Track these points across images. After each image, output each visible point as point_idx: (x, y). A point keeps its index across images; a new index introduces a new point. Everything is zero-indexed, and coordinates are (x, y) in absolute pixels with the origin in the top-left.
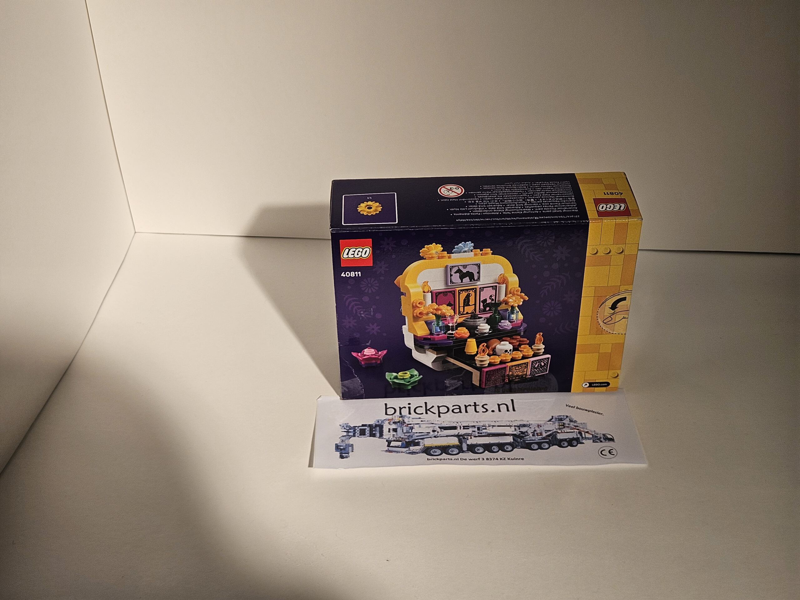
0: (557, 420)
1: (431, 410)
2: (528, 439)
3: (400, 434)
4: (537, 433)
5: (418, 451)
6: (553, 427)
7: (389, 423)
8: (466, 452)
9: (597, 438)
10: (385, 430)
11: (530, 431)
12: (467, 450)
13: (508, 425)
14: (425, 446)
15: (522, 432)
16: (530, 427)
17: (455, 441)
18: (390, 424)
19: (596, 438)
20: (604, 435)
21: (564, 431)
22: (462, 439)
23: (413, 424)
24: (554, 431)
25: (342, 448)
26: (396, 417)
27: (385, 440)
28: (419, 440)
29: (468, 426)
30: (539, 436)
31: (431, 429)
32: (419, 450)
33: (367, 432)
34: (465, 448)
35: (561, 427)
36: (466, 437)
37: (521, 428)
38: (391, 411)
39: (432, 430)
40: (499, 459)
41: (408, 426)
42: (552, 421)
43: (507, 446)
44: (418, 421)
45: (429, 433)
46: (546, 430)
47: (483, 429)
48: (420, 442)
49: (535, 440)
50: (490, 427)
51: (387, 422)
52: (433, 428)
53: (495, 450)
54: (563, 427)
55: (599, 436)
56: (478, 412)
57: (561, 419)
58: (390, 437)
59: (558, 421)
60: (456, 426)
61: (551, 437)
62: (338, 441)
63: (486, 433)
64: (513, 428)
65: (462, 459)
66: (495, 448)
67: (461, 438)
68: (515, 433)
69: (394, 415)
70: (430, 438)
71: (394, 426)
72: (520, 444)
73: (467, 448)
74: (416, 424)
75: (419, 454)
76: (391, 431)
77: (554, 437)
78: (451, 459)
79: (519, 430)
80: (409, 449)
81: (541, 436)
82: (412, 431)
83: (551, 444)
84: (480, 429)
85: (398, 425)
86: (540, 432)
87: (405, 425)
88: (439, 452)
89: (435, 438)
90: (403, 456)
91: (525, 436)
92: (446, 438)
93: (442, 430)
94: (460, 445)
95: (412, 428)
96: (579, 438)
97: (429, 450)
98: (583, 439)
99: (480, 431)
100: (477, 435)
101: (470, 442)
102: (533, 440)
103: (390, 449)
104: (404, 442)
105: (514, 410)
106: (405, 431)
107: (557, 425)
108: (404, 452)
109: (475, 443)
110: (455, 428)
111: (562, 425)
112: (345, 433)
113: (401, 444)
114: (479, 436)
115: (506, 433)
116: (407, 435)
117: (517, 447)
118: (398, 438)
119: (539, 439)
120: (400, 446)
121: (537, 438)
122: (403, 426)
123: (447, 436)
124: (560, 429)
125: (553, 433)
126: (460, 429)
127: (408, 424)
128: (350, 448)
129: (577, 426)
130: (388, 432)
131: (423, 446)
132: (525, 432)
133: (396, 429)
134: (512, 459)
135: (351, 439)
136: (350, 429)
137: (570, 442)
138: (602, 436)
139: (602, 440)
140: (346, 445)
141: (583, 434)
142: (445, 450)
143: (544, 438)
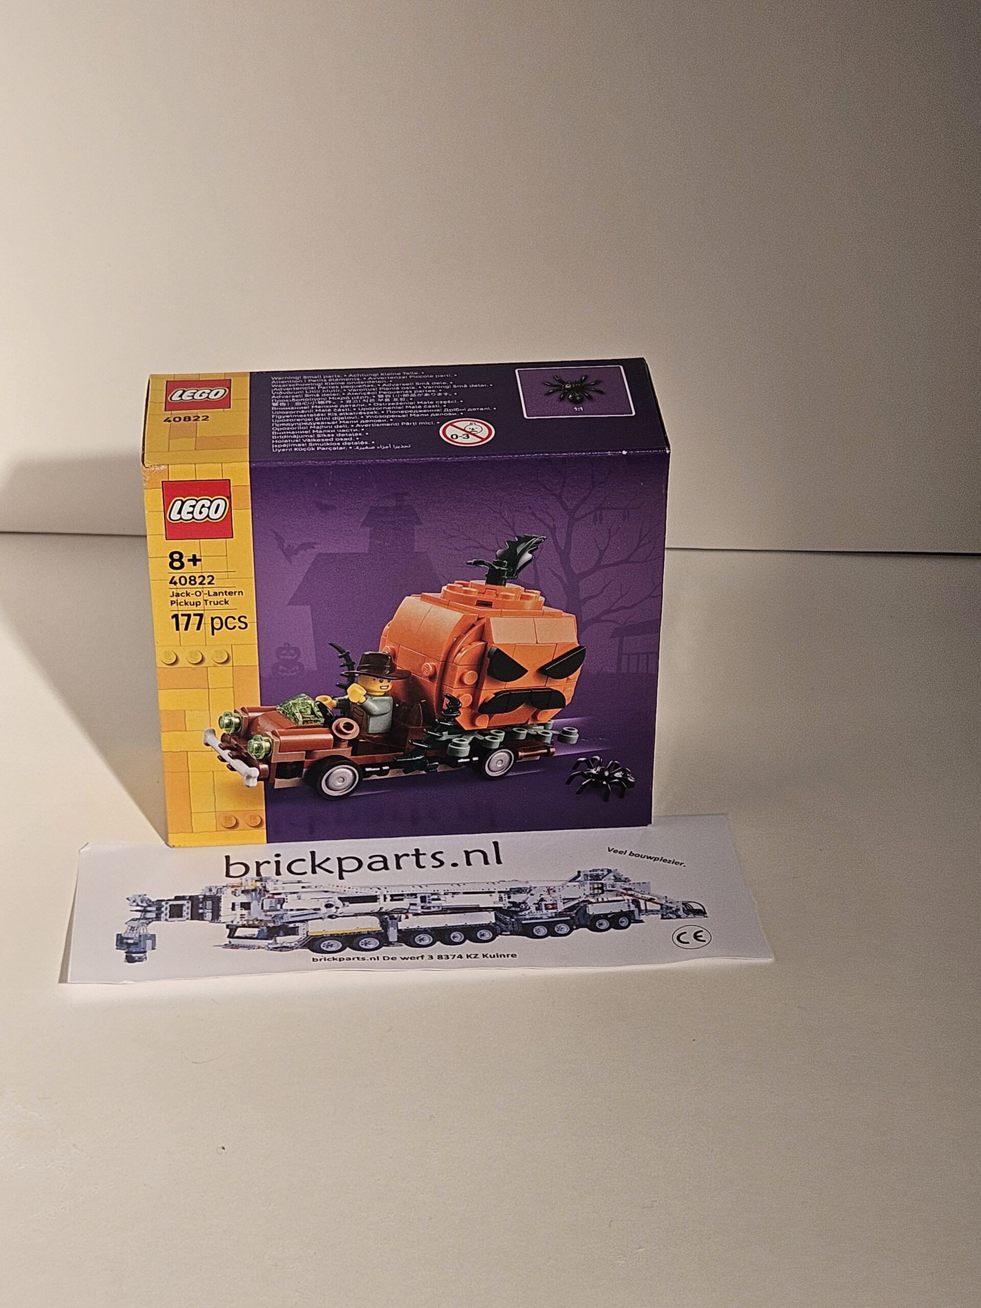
0: (589, 878)
1: (323, 866)
2: (527, 917)
3: (256, 911)
4: (546, 905)
5: (293, 944)
6: (580, 892)
7: (234, 893)
8: (396, 943)
9: (671, 911)
10: (225, 905)
11: (531, 901)
12: (398, 942)
13: (487, 890)
14: (309, 934)
15: (514, 904)
16: (532, 892)
17: (374, 924)
18: (235, 895)
19: (668, 911)
20: (685, 904)
21: (603, 899)
22: (388, 919)
23: (285, 893)
24: (581, 900)
25: (130, 941)
26: (250, 881)
27: (225, 925)
28: (297, 924)
29: (402, 895)
30: (550, 911)
31: (324, 902)
32: (297, 943)
33: (186, 911)
34: (393, 935)
35: (596, 891)
36: (396, 916)
37: (512, 895)
38: (236, 870)
39: (324, 904)
40: (464, 956)
41: (273, 898)
42: (579, 882)
43: (483, 932)
44: (297, 888)
45: (319, 909)
46: (564, 899)
47: (434, 900)
48: (298, 927)
49: (541, 918)
50: (447, 896)
51: (230, 890)
52: (326, 900)
53: (456, 940)
54: (600, 891)
55: (674, 906)
56: (424, 867)
57: (598, 876)
58: (235, 918)
59: (591, 880)
60: (376, 896)
61: (575, 911)
62: (123, 930)
63: (438, 907)
64: (496, 896)
65: (386, 958)
66: (458, 936)
67: (385, 918)
68: (500, 905)
69: (244, 877)
70: (320, 920)
71: (244, 899)
72: (509, 927)
73: (398, 937)
74: (291, 893)
75: (295, 951)
76: (238, 908)
77: (582, 911)
78: (364, 959)
79: (507, 900)
80: (275, 941)
81: (554, 911)
82: (281, 907)
83: (573, 925)
84: (427, 901)
85: (252, 897)
86: (551, 902)
87: (267, 896)
88: (338, 945)
89: (330, 919)
90: (262, 954)
91: (521, 911)
92: (354, 918)
93: (347, 903)
94: (383, 931)
95: (282, 902)
96: (632, 912)
97: (316, 944)
98: (641, 914)
99: (426, 904)
100: (419, 912)
101: (404, 924)
102: (537, 919)
103: (234, 941)
104: (265, 928)
105: (499, 862)
106: (266, 908)
107: (587, 888)
108: (264, 948)
109: (415, 927)
110: (374, 899)
111: (598, 888)
112: (139, 913)
113: (257, 933)
114: (425, 914)
115: (481, 906)
116: (271, 916)
117: (504, 933)
118: (252, 920)
119: (550, 915)
120: (255, 936)
121: (545, 915)
122: (262, 898)
123: (356, 915)
124: (594, 895)
125: (578, 904)
126: (385, 901)
127: (274, 894)
128: (149, 942)
129: (630, 889)
130: (231, 910)
131: (306, 935)
132: (520, 903)
133: (249, 904)
134: (490, 956)
135: (150, 925)
136: (149, 906)
137: (615, 921)
138: (681, 907)
139: (681, 913)
140: (140, 936)
141: (642, 903)
142: (351, 941)
143: (560, 915)
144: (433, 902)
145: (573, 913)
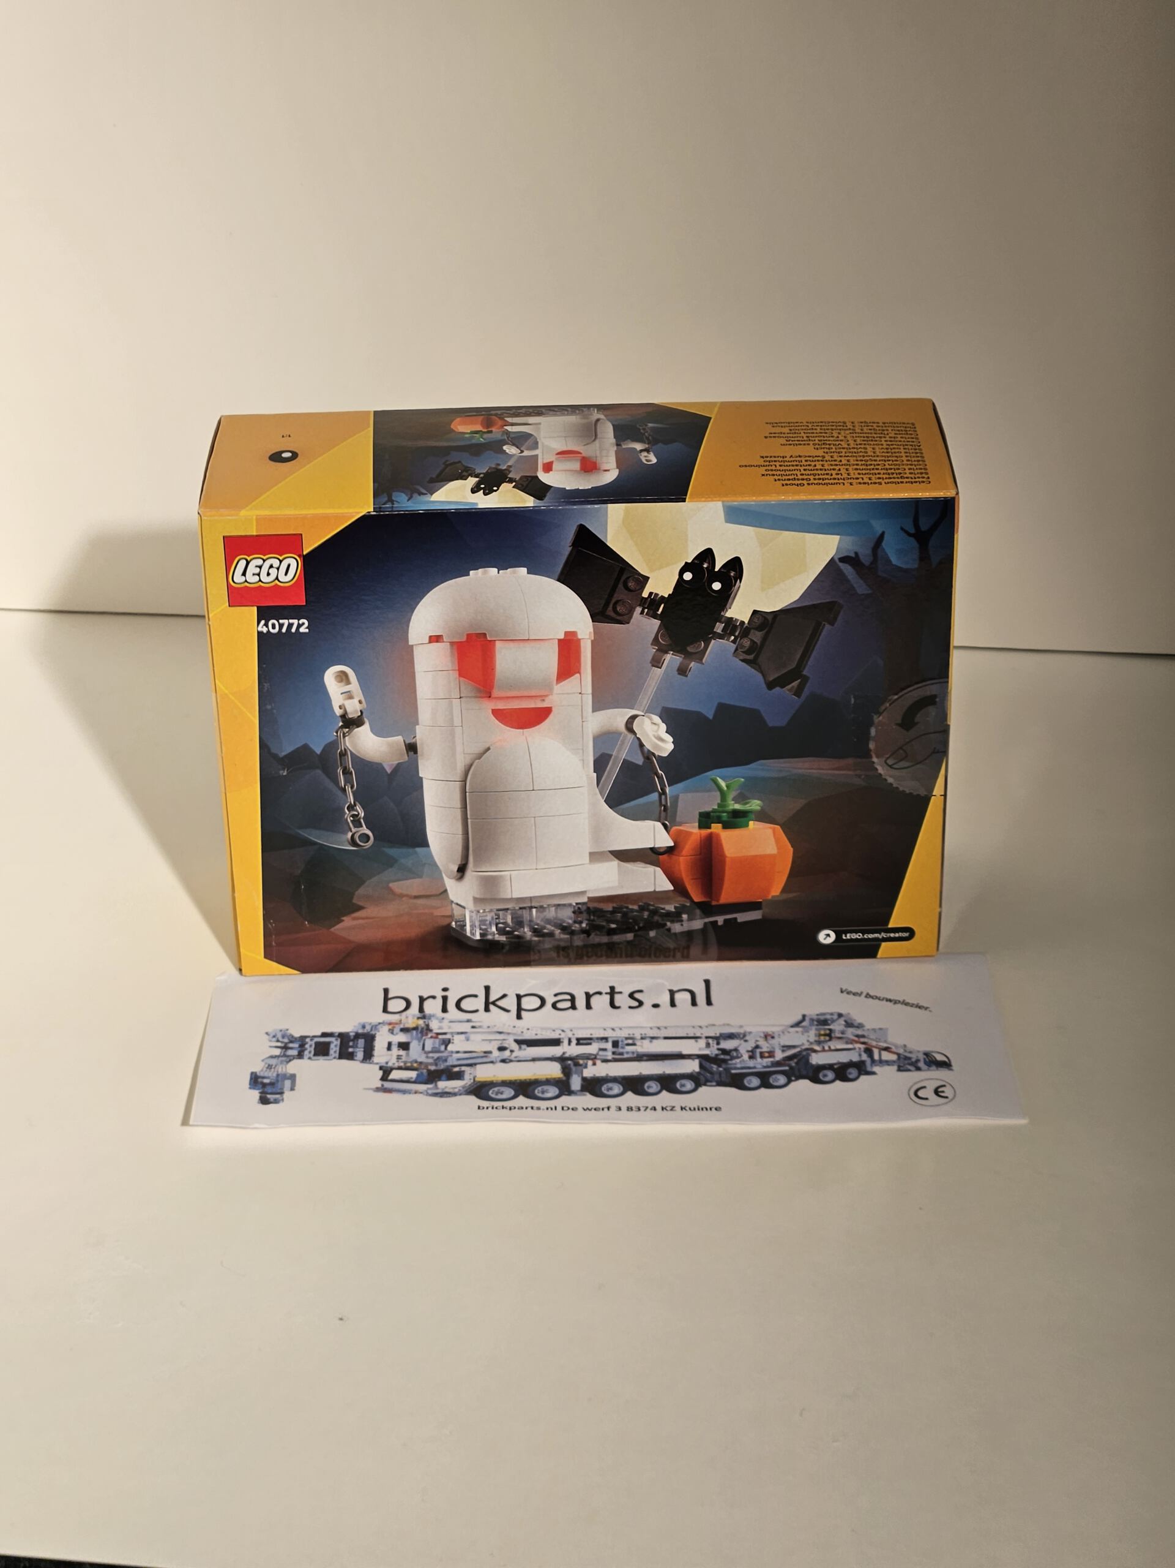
0: (815, 1023)
1: (498, 1003)
2: (739, 1066)
3: (415, 1053)
4: (761, 1053)
5: (456, 1090)
6: (801, 1039)
7: (391, 1031)
8: (578, 1093)
9: (910, 1062)
10: (380, 1044)
11: (744, 1048)
12: (581, 1090)
13: (692, 1035)
14: (477, 1079)
15: (724, 1051)
16: (745, 1039)
17: (554, 1070)
18: (392, 1033)
19: (906, 1062)
20: (927, 1054)
21: (829, 1047)
22: (572, 1066)
23: (452, 1033)
24: (804, 1047)
25: (266, 1081)
26: (411, 1018)
27: (377, 1067)
28: (463, 1068)
29: (590, 1039)
30: (765, 1060)
31: (496, 1044)
32: (461, 1089)
33: (334, 1049)
34: (576, 1084)
35: (822, 1038)
36: (581, 1062)
37: (721, 1041)
38: (396, 1005)
39: (496, 1047)
40: (659, 1108)
41: (436, 1038)
42: (803, 1027)
43: (683, 1081)
44: (466, 1027)
45: (490, 1052)
46: (783, 1047)
47: (628, 1045)
48: (464, 1071)
49: (754, 1068)
50: (644, 1041)
51: (386, 1028)
52: (500, 1042)
53: (650, 1091)
54: (827, 1038)
55: (914, 1057)
56: (619, 1007)
57: (825, 1020)
58: (391, 1060)
59: (817, 1025)
60: (559, 1039)
61: (795, 1060)
62: (258, 1068)
63: (633, 1053)
64: (702, 1043)
65: (565, 1108)
66: (654, 1086)
67: (569, 1064)
68: (706, 1052)
69: (404, 1014)
70: (491, 1065)
71: (403, 1038)
72: (717, 1077)
73: (582, 1086)
74: (459, 1033)
75: (458, 1097)
76: (395, 1048)
77: (803, 1060)
78: (539, 1108)
79: (716, 1047)
80: (436, 1085)
81: (772, 1059)
82: (446, 1049)
83: (792, 1075)
84: (620, 1046)
85: (412, 1036)
86: (768, 1050)
87: (429, 1035)
88: (509, 1092)
89: (502, 1064)
90: (420, 1100)
91: (731, 1059)
92: (531, 1063)
93: (524, 1047)
94: (564, 1078)
95: (447, 1043)
96: (863, 1063)
97: (484, 1090)
98: (873, 1065)
99: (618, 1049)
100: (610, 1056)
101: (590, 1072)
102: (749, 1068)
103: (387, 1085)
104: (425, 1071)
105: (709, 1003)
106: (428, 1048)
107: (812, 1035)
108: (421, 1093)
109: (604, 1075)
110: (556, 1042)
111: (825, 1035)
112: (279, 1050)
113: (415, 1077)
114: (615, 1060)
115: (684, 1053)
116: (433, 1057)
117: (708, 1084)
118: (411, 1062)
119: (765, 1065)
120: (413, 1080)
121: (760, 1064)
122: (424, 1038)
123: (534, 1060)
124: (819, 1043)
125: (800, 1052)
126: (569, 1044)
127: (438, 1034)
128: (288, 1082)
129: (863, 1036)
130: (386, 1050)
131: (472, 1081)
132: (731, 1051)
133: (408, 1044)
134: (690, 1109)
135: (291, 1063)
136: (291, 1042)
137: (842, 1072)
138: (921, 1057)
139: (921, 1064)
140: (278, 1075)
141: (876, 1052)
142: (525, 1088)
143: (778, 1064)
144: (627, 1047)
145: (793, 1063)
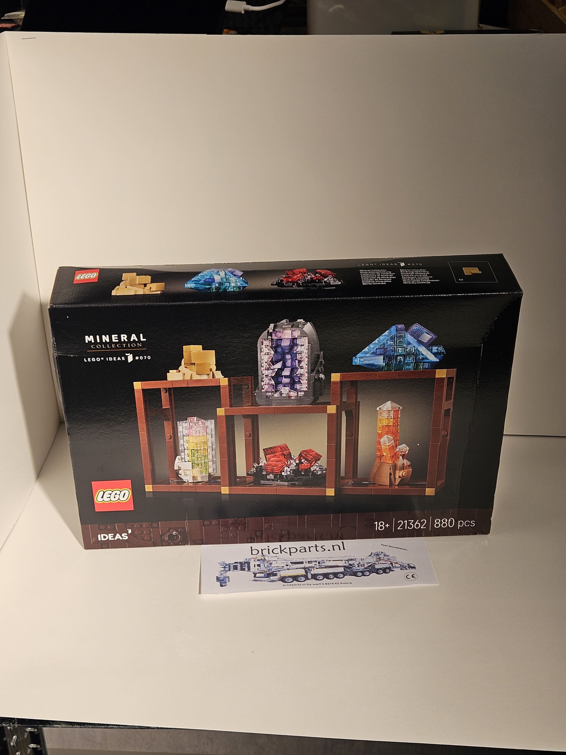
0: (375, 555)
1: (284, 550)
2: (355, 569)
3: (262, 568)
4: (361, 565)
5: (276, 580)
6: (372, 560)
7: (255, 561)
10: (252, 565)
11: (356, 563)
12: (311, 578)
13: (340, 560)
14: (281, 576)
15: (350, 565)
16: (356, 560)
17: (303, 572)
19: (403, 567)
21: (380, 563)
22: (307, 570)
23: (272, 561)
24: (373, 563)
25: (221, 579)
26: (260, 556)
27: (252, 573)
28: (277, 572)
29: (312, 561)
30: (363, 567)
33: (239, 567)
34: (309, 576)
36: (310, 569)
37: (349, 561)
38: (255, 552)
39: (285, 565)
40: (334, 583)
41: (268, 562)
42: (371, 556)
43: (340, 574)
44: (276, 559)
45: (284, 567)
46: (367, 563)
47: (322, 563)
49: (359, 570)
50: (327, 562)
51: (253, 560)
52: (286, 563)
53: (331, 578)
54: (379, 560)
55: (404, 565)
56: (318, 551)
57: (378, 554)
58: (256, 570)
60: (303, 562)
62: (218, 575)
63: (324, 565)
64: (344, 562)
65: (308, 585)
66: (332, 576)
68: (345, 565)
69: (257, 555)
70: (284, 571)
71: (258, 563)
72: (349, 573)
74: (274, 561)
75: (277, 582)
76: (256, 566)
77: (373, 567)
78: (300, 585)
79: (348, 563)
80: (270, 578)
82: (271, 566)
83: (371, 572)
84: (320, 563)
85: (261, 562)
86: (363, 564)
87: (266, 562)
88: (291, 580)
89: (288, 570)
90: (265, 583)
91: (352, 567)
93: (293, 564)
94: (306, 574)
95: (271, 564)
96: (390, 567)
97: (284, 579)
98: (393, 568)
100: (318, 567)
101: (314, 572)
103: (256, 579)
104: (266, 574)
105: (344, 549)
106: (266, 566)
107: (374, 559)
108: (266, 581)
109: (317, 573)
110: (302, 563)
112: (223, 568)
113: (263, 576)
114: (320, 568)
115: (339, 565)
116: (268, 569)
117: (347, 575)
118: (262, 571)
119: (362, 569)
122: (264, 563)
123: (296, 569)
124: (377, 561)
126: (306, 563)
128: (227, 579)
129: (389, 559)
130: (254, 567)
132: (352, 564)
133: (260, 565)
134: (343, 583)
135: (227, 573)
136: (226, 566)
137: (385, 570)
138: (407, 565)
139: (407, 568)
140: (224, 577)
141: (394, 564)
142: (295, 578)
143: (366, 568)
144: (322, 564)
145: (370, 568)
